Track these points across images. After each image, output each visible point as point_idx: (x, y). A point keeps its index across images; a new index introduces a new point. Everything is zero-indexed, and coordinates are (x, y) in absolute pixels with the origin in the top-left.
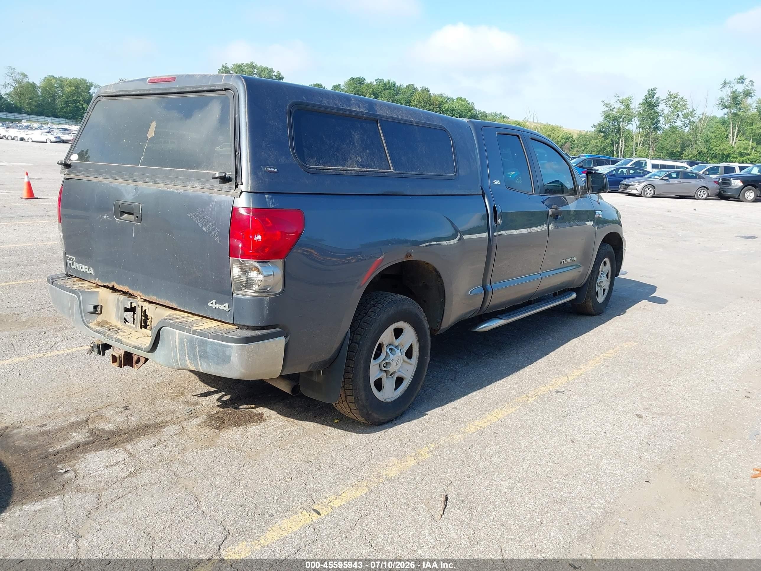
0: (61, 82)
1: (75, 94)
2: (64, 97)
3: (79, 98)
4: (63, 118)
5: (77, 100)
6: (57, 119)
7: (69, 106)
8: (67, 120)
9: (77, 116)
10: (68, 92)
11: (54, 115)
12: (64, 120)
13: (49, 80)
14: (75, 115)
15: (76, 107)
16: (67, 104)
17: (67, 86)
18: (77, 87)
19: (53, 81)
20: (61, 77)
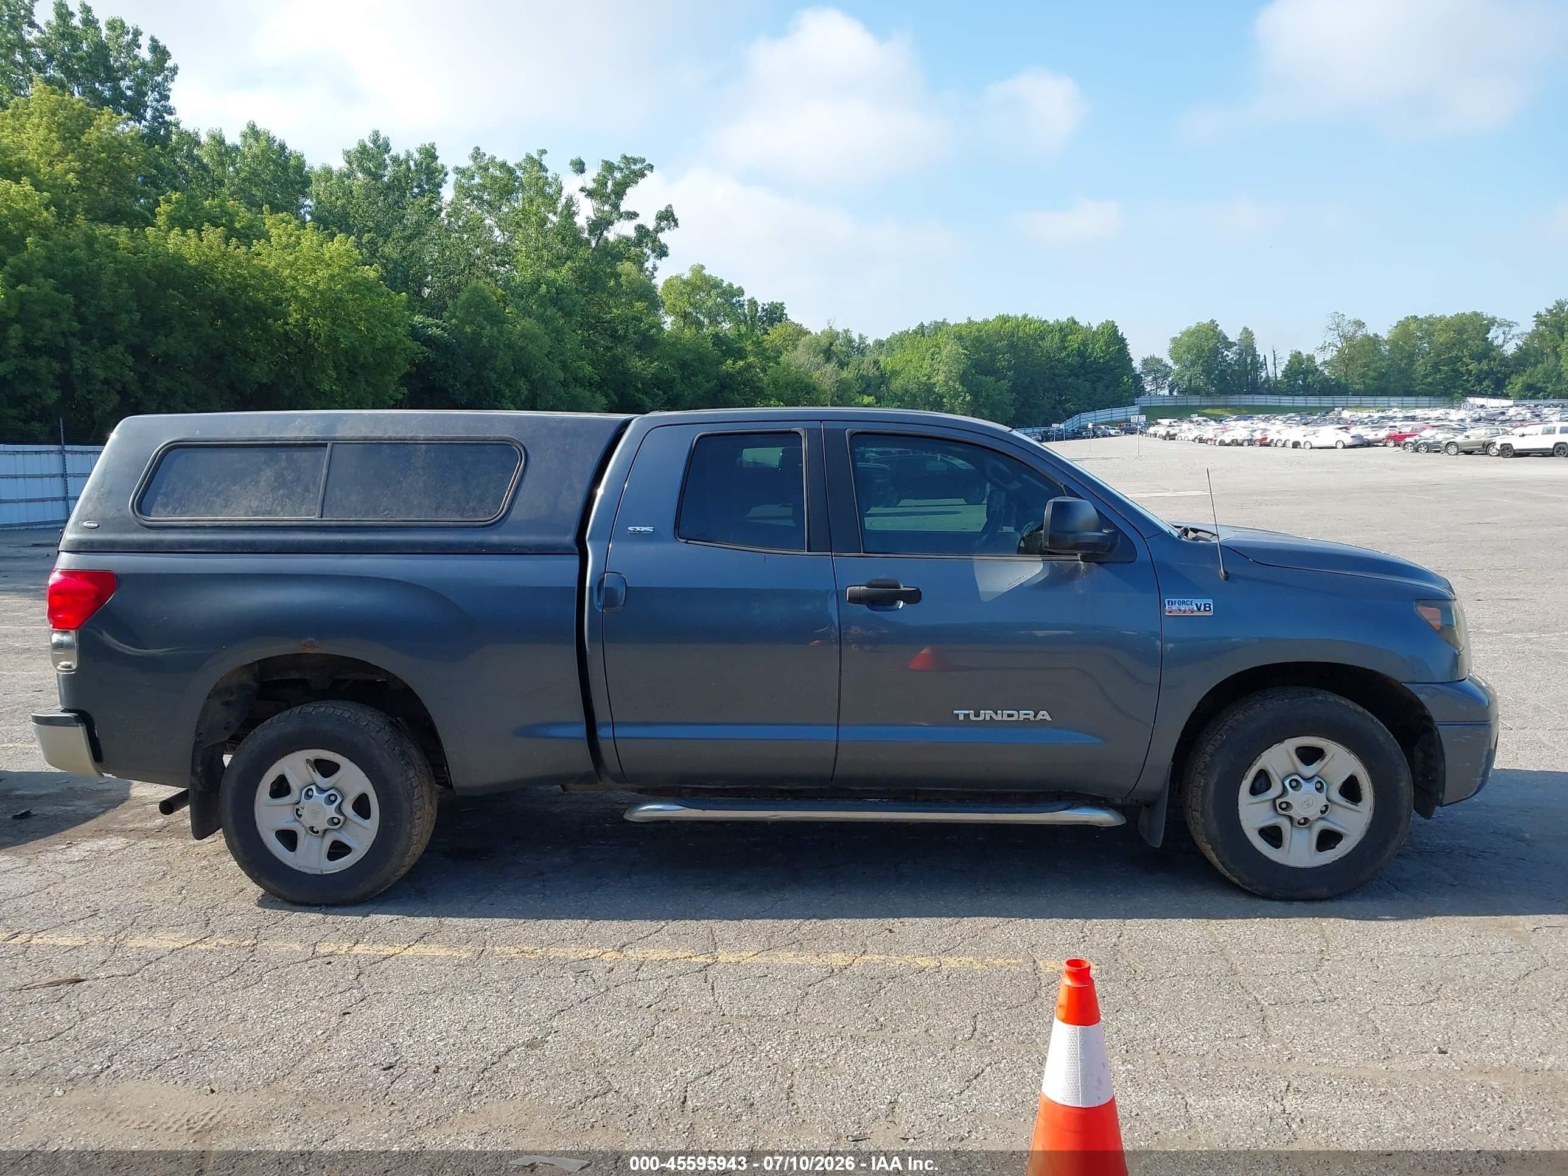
0: (1429, 325)
1: (1454, 345)
2: (1432, 355)
3: (1462, 352)
4: (1426, 395)
5: (1457, 357)
6: (1414, 398)
7: (1440, 371)
8: (1432, 399)
9: (1455, 388)
10: (1441, 344)
11: (1408, 393)
12: (1427, 398)
13: (1404, 327)
14: (1450, 388)
15: (1453, 370)
16: (1436, 368)
17: (1441, 332)
18: (1460, 332)
19: (1413, 326)
20: (1431, 316)
